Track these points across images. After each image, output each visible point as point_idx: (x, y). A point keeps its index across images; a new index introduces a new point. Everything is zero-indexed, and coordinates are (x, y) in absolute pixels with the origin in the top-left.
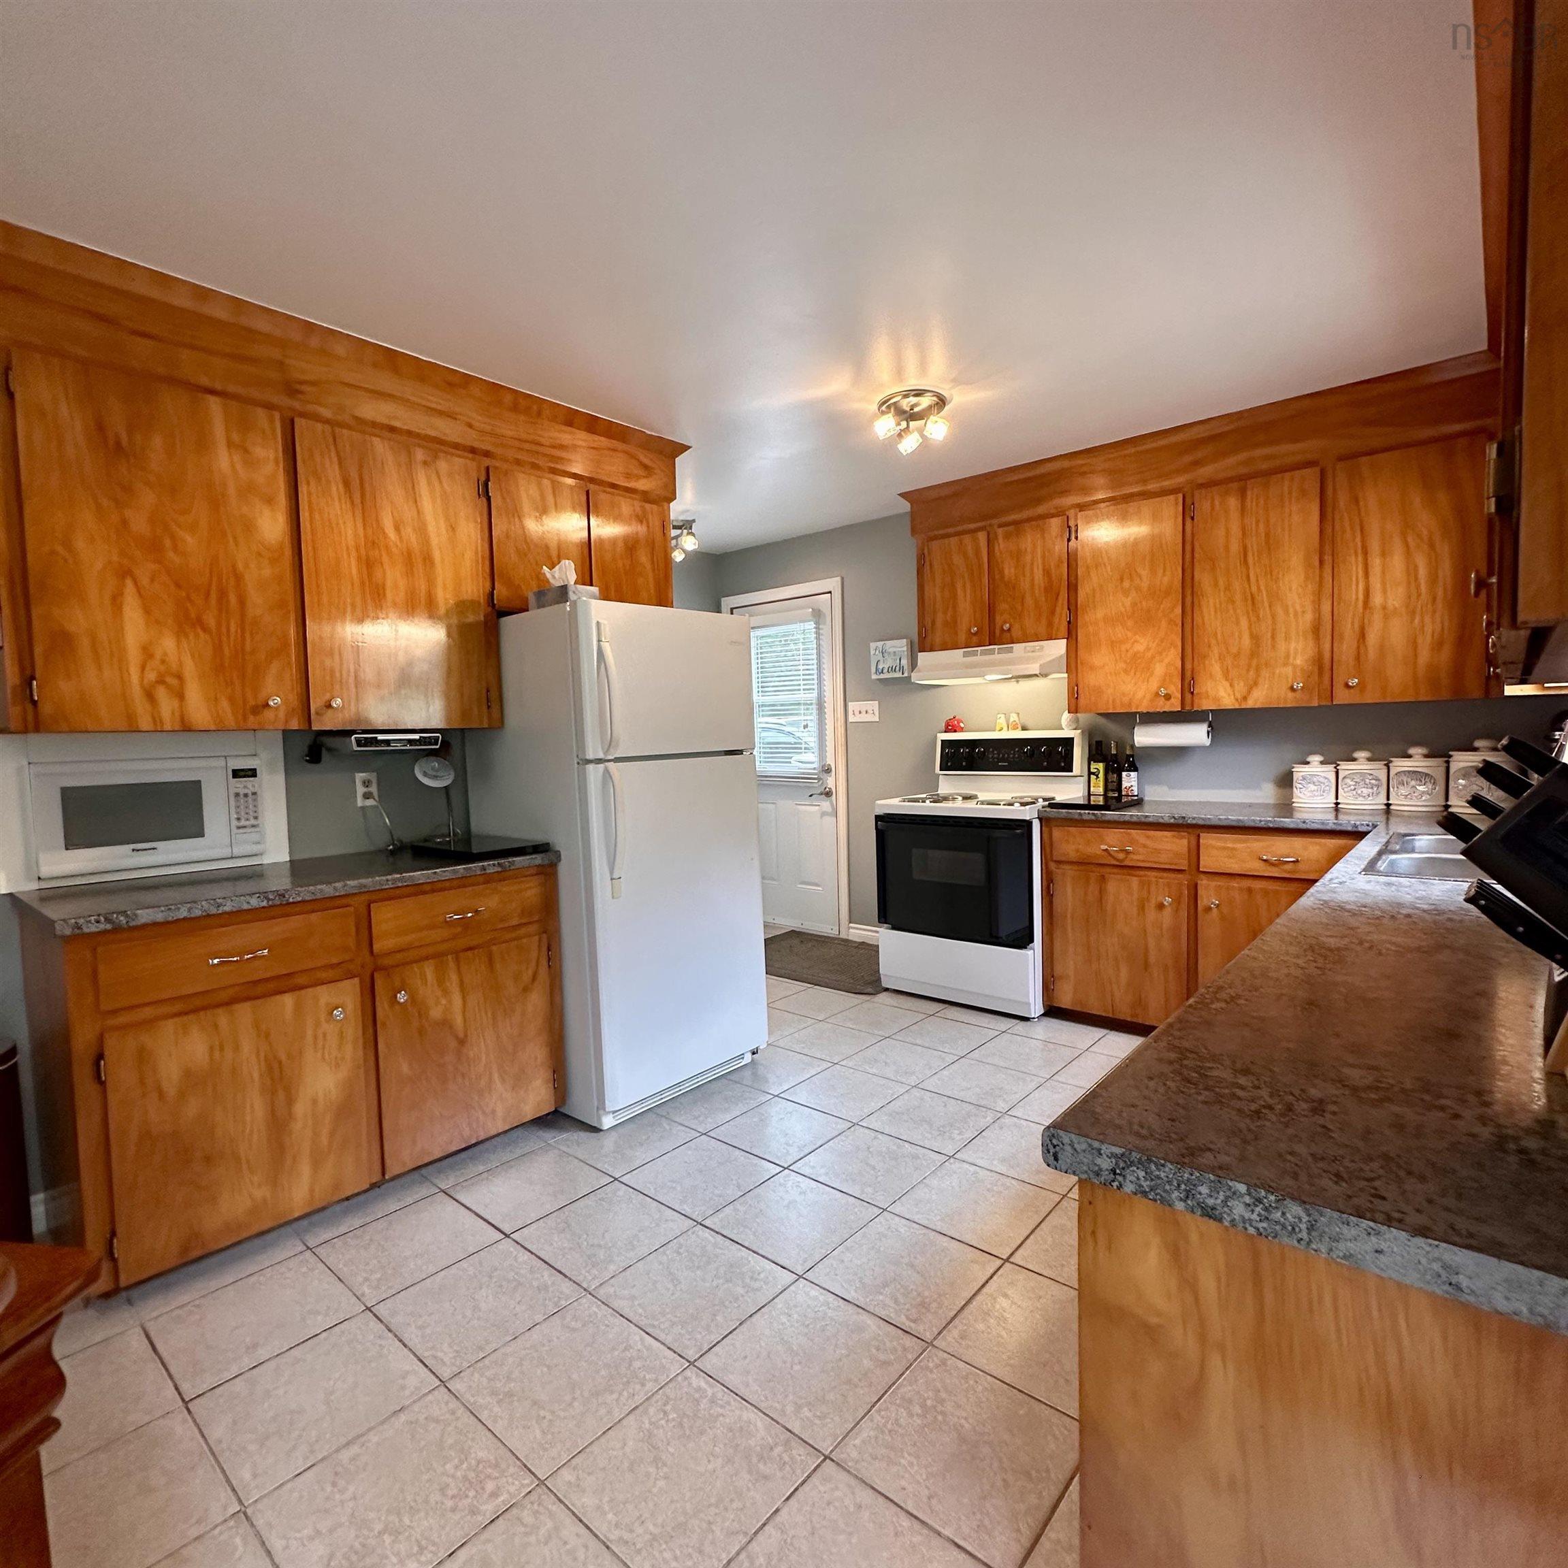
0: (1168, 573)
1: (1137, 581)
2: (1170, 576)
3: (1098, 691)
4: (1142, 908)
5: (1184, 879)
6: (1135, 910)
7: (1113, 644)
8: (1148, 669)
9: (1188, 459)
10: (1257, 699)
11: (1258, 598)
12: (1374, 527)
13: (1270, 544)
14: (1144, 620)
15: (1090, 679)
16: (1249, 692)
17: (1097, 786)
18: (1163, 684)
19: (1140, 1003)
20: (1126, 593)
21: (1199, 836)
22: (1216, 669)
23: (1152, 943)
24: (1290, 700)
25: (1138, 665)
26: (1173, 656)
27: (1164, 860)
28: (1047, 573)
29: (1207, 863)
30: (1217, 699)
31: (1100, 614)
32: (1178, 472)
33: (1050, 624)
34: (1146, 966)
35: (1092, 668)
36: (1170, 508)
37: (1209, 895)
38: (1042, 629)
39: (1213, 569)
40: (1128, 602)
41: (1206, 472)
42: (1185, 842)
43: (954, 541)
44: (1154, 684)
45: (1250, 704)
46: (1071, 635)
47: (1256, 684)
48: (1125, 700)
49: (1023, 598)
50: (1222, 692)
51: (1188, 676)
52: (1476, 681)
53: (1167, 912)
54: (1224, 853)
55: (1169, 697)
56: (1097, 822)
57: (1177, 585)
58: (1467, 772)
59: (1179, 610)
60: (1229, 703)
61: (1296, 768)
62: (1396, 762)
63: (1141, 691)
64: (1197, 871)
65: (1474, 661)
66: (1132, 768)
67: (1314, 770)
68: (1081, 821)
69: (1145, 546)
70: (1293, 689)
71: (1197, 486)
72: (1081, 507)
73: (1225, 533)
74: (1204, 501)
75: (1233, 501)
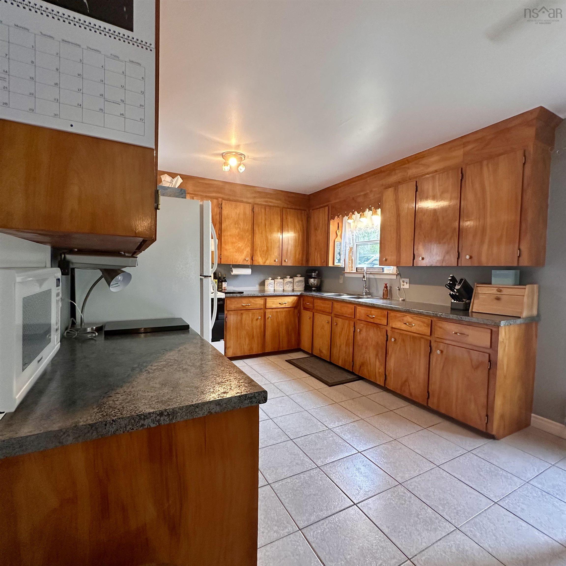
0: (248, 225)
1: (239, 226)
2: (248, 227)
3: (228, 257)
4: (252, 320)
5: (262, 311)
6: (250, 322)
7: (233, 243)
8: (242, 252)
9: (253, 195)
10: (268, 263)
11: (268, 237)
12: (289, 224)
13: (271, 224)
14: (241, 238)
15: (225, 253)
16: (266, 261)
18: (246, 257)
19: (251, 349)
20: (236, 228)
21: (266, 299)
22: (259, 254)
23: (255, 331)
24: (274, 264)
25: (239, 250)
26: (248, 249)
27: (258, 306)
29: (268, 305)
30: (258, 262)
31: (229, 234)
32: (251, 198)
34: (253, 337)
35: (226, 250)
36: (248, 208)
37: (268, 315)
39: (258, 227)
40: (237, 231)
41: (258, 201)
42: (263, 301)
44: (243, 257)
45: (266, 264)
46: (220, 239)
47: (267, 259)
48: (236, 261)
50: (260, 261)
51: (252, 256)
52: (304, 262)
53: (259, 321)
54: (272, 303)
55: (247, 261)
56: (241, 297)
57: (250, 229)
58: (298, 282)
59: (250, 236)
60: (261, 263)
61: (266, 281)
62: (285, 279)
63: (240, 258)
64: (266, 308)
65: (304, 258)
66: (225, 281)
67: (269, 281)
68: (237, 297)
69: (241, 216)
70: (275, 261)
71: (255, 204)
72: (223, 199)
73: (261, 218)
74: (256, 209)
75: (263, 211)
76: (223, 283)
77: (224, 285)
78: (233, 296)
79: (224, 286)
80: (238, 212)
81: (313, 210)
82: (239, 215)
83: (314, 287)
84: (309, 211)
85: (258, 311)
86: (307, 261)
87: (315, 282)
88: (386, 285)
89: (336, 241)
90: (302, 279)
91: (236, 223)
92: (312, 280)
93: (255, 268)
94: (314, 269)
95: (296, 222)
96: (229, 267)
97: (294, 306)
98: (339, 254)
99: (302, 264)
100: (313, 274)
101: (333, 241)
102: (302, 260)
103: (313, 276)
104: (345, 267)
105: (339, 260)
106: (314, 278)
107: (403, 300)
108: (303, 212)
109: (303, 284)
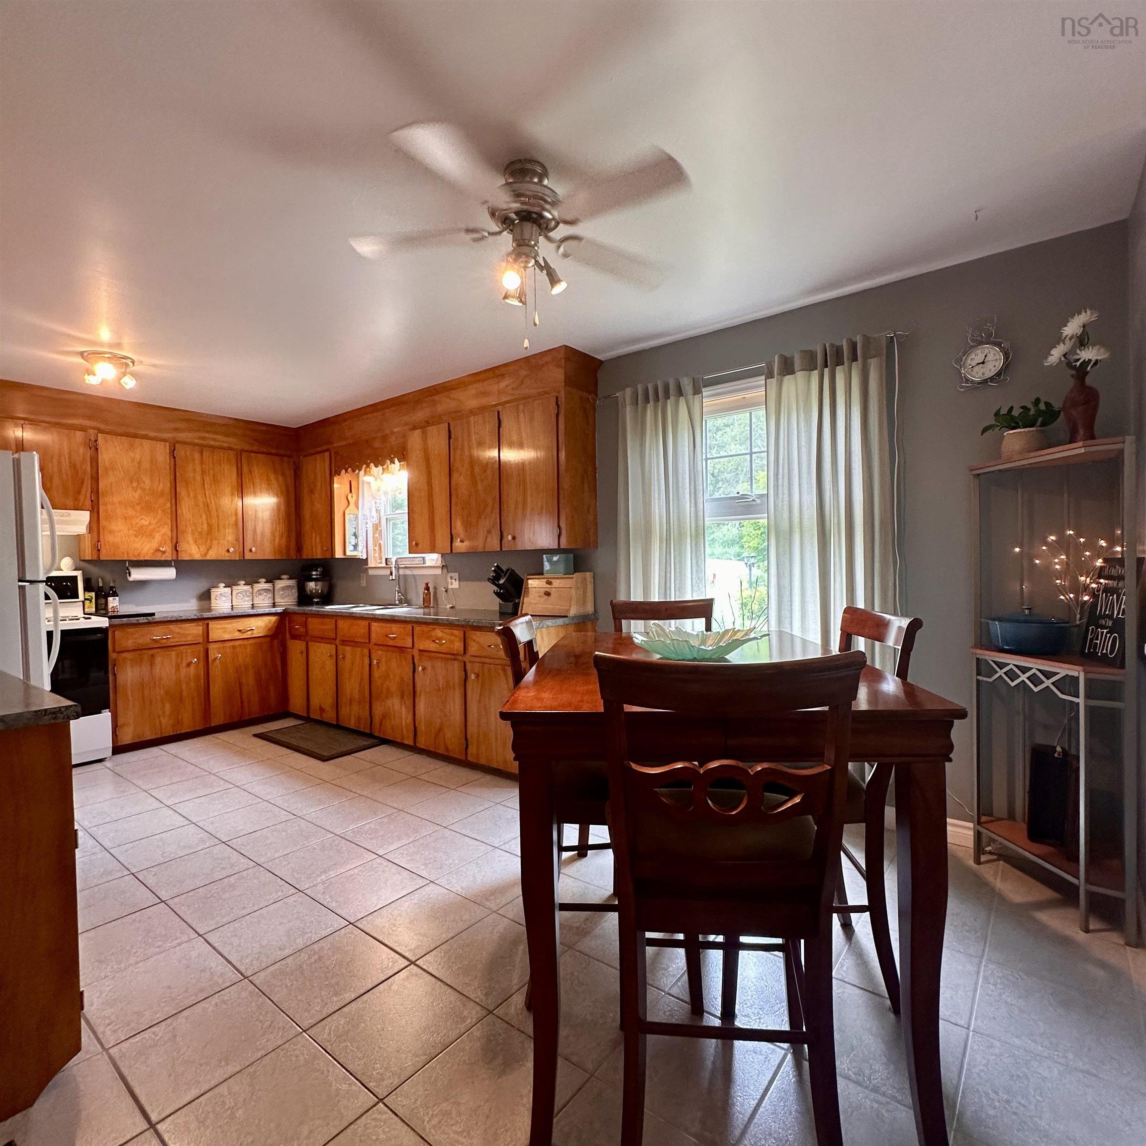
0: (162, 483)
1: (142, 485)
2: (164, 485)
3: (116, 546)
4: (177, 667)
5: (201, 648)
6: (174, 671)
7: (125, 518)
8: (151, 535)
9: (173, 425)
10: (212, 555)
11: (210, 505)
13: (216, 481)
14: (148, 508)
15: (108, 538)
16: (207, 552)
17: (90, 608)
18: (160, 544)
19: (178, 722)
20: (135, 489)
21: (208, 624)
22: (190, 538)
23: (184, 686)
24: (227, 557)
25: (144, 532)
26: (166, 530)
27: (190, 639)
28: (74, 465)
29: (213, 636)
30: (191, 555)
31: (116, 499)
32: (167, 431)
33: (76, 500)
34: (181, 699)
35: (111, 532)
36: (162, 449)
37: (215, 653)
38: (69, 502)
39: (187, 487)
40: (136, 495)
41: (184, 436)
42: (201, 628)
44: (154, 544)
45: (208, 558)
46: (95, 510)
47: (210, 548)
48: (137, 552)
50: (193, 551)
51: (175, 541)
52: (293, 552)
53: (192, 667)
54: (222, 631)
55: (164, 552)
56: (149, 623)
57: (167, 490)
58: (283, 589)
59: (169, 505)
60: (197, 556)
61: (213, 590)
62: (256, 585)
63: (145, 548)
64: (208, 642)
65: (293, 544)
66: (115, 594)
67: (220, 591)
68: (138, 624)
69: (146, 465)
70: (228, 551)
71: (178, 442)
72: (100, 431)
73: (193, 470)
74: (180, 452)
75: (197, 456)
76: (110, 599)
77: (113, 602)
78: (131, 622)
79: (110, 605)
80: (138, 457)
81: (305, 456)
82: (139, 463)
83: (317, 597)
84: (299, 457)
85: (189, 650)
86: (299, 549)
87: (318, 587)
88: (427, 584)
89: (347, 512)
90: (292, 582)
91: (134, 479)
92: (312, 585)
93: (185, 567)
94: (313, 564)
95: (272, 477)
96: (124, 566)
97: (270, 633)
98: (355, 535)
99: (288, 553)
100: (314, 573)
101: (342, 513)
102: (288, 547)
103: (314, 577)
104: (367, 559)
105: (355, 547)
106: (316, 580)
107: (452, 608)
108: (285, 459)
109: (295, 593)
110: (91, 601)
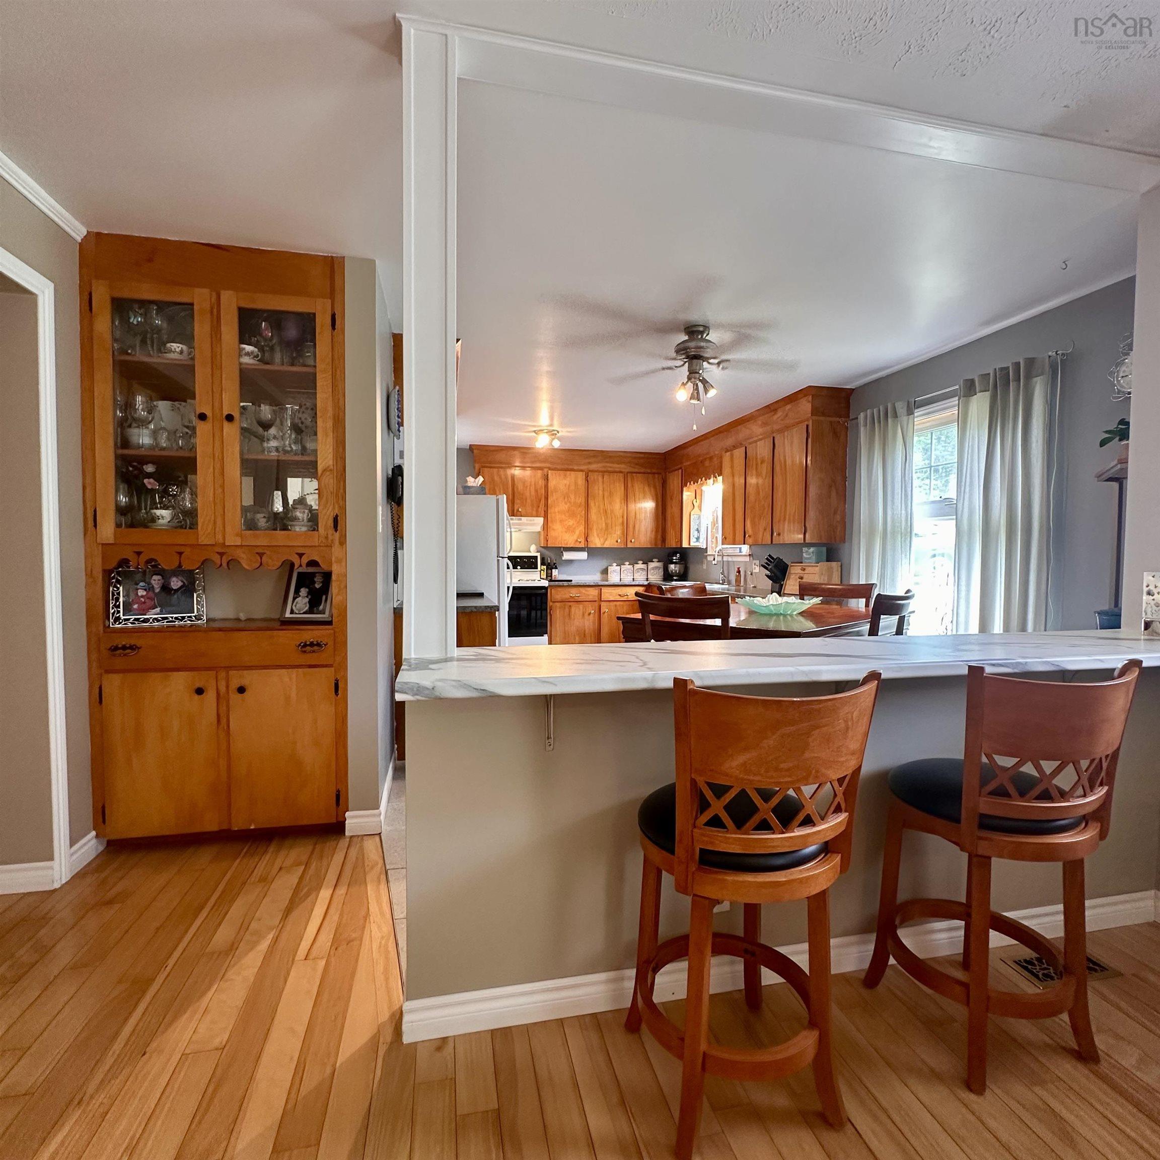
0: (580, 498)
1: (570, 500)
2: (581, 500)
3: (556, 538)
4: (583, 615)
5: (597, 604)
6: (581, 616)
7: (561, 521)
8: (573, 532)
9: (587, 461)
10: (607, 544)
11: (607, 510)
12: (637, 493)
13: (611, 494)
14: (572, 515)
15: (552, 534)
16: (605, 542)
17: (543, 575)
18: (578, 537)
20: (566, 503)
21: (601, 589)
22: (595, 533)
23: (586, 627)
24: (616, 545)
25: (570, 530)
26: (582, 528)
27: (591, 598)
28: (536, 491)
29: (603, 598)
30: (595, 544)
31: (556, 510)
32: (584, 464)
33: (537, 511)
35: (553, 529)
36: (581, 477)
37: (605, 608)
38: (534, 513)
39: (594, 500)
40: (566, 506)
41: (593, 467)
42: (597, 591)
43: (495, 470)
44: (575, 537)
45: (605, 546)
46: (546, 517)
47: (606, 539)
48: (566, 542)
49: (526, 499)
50: (597, 542)
51: (586, 535)
52: (659, 542)
53: (591, 615)
54: (609, 594)
55: (580, 542)
56: (569, 586)
57: (583, 503)
58: (653, 569)
59: (584, 512)
60: (599, 545)
61: (609, 568)
62: (636, 565)
63: (570, 540)
64: (601, 600)
65: (659, 537)
66: (556, 568)
67: (614, 568)
68: (563, 586)
69: (573, 487)
70: (617, 541)
71: (590, 471)
72: (550, 469)
73: (598, 489)
74: (592, 476)
75: (600, 479)
76: (553, 570)
77: (555, 572)
78: (559, 584)
79: (553, 574)
80: (568, 483)
81: (669, 473)
82: (569, 486)
83: (676, 576)
84: (665, 473)
85: (589, 605)
86: (664, 540)
87: (677, 568)
88: (739, 568)
89: (692, 513)
90: (660, 564)
91: (566, 496)
92: (672, 567)
93: (593, 552)
94: (674, 552)
95: (647, 489)
96: (560, 550)
98: (698, 530)
99: (656, 544)
100: (674, 558)
101: (688, 514)
102: (656, 539)
103: (674, 561)
104: (707, 548)
105: (698, 539)
106: (675, 563)
107: (755, 587)
108: (656, 476)
109: (661, 572)
110: (544, 571)
